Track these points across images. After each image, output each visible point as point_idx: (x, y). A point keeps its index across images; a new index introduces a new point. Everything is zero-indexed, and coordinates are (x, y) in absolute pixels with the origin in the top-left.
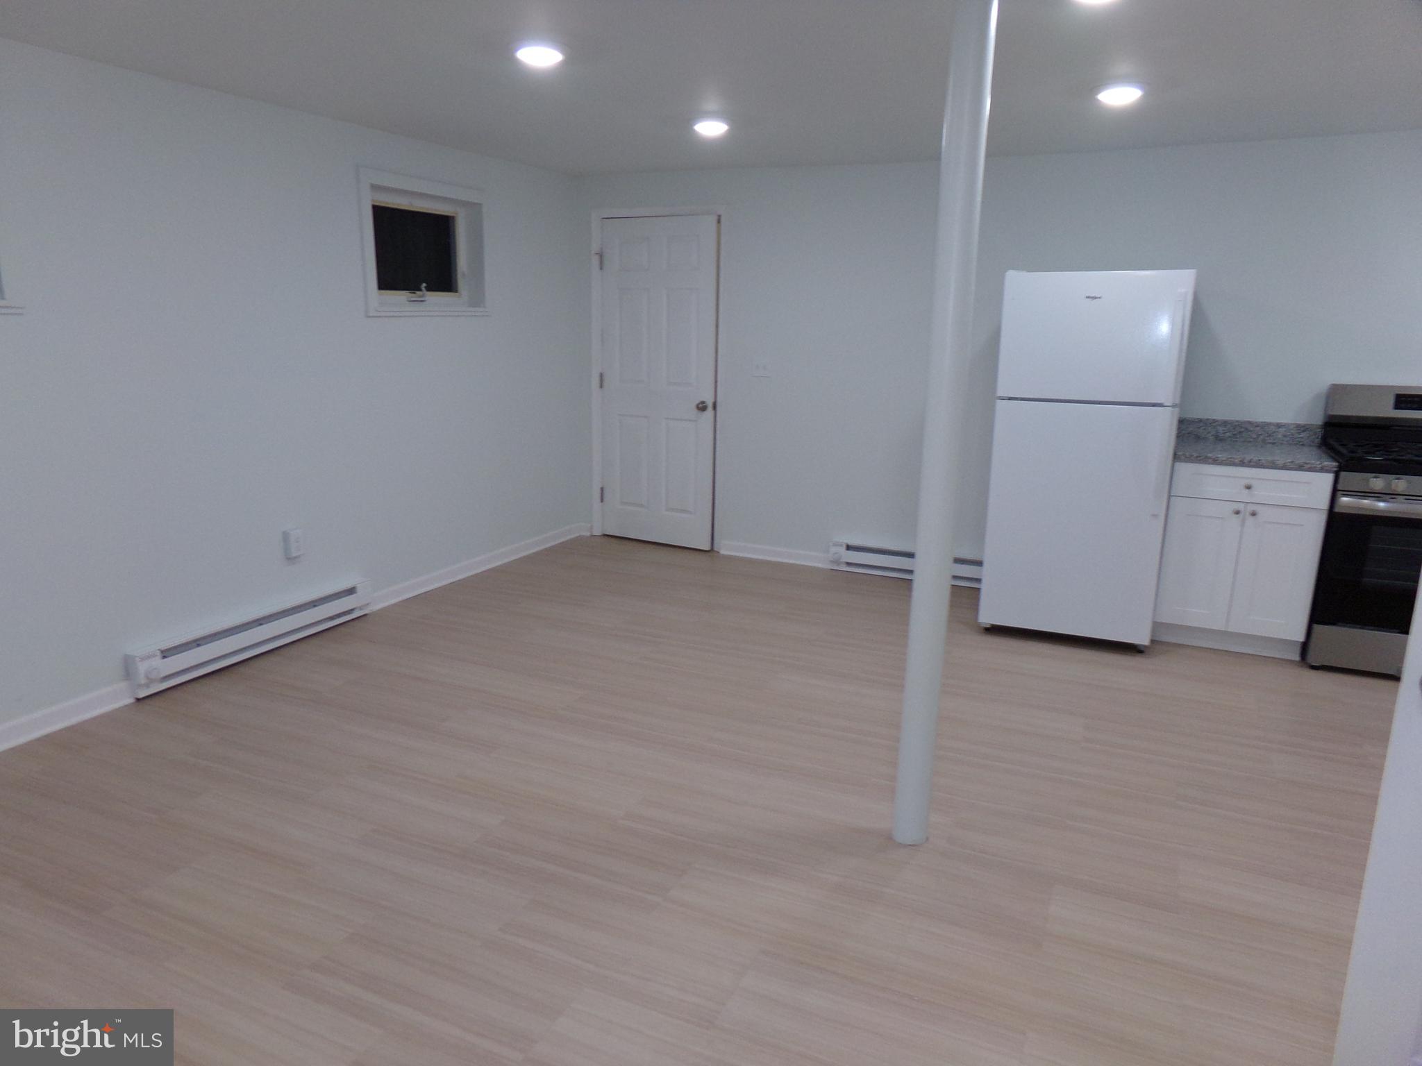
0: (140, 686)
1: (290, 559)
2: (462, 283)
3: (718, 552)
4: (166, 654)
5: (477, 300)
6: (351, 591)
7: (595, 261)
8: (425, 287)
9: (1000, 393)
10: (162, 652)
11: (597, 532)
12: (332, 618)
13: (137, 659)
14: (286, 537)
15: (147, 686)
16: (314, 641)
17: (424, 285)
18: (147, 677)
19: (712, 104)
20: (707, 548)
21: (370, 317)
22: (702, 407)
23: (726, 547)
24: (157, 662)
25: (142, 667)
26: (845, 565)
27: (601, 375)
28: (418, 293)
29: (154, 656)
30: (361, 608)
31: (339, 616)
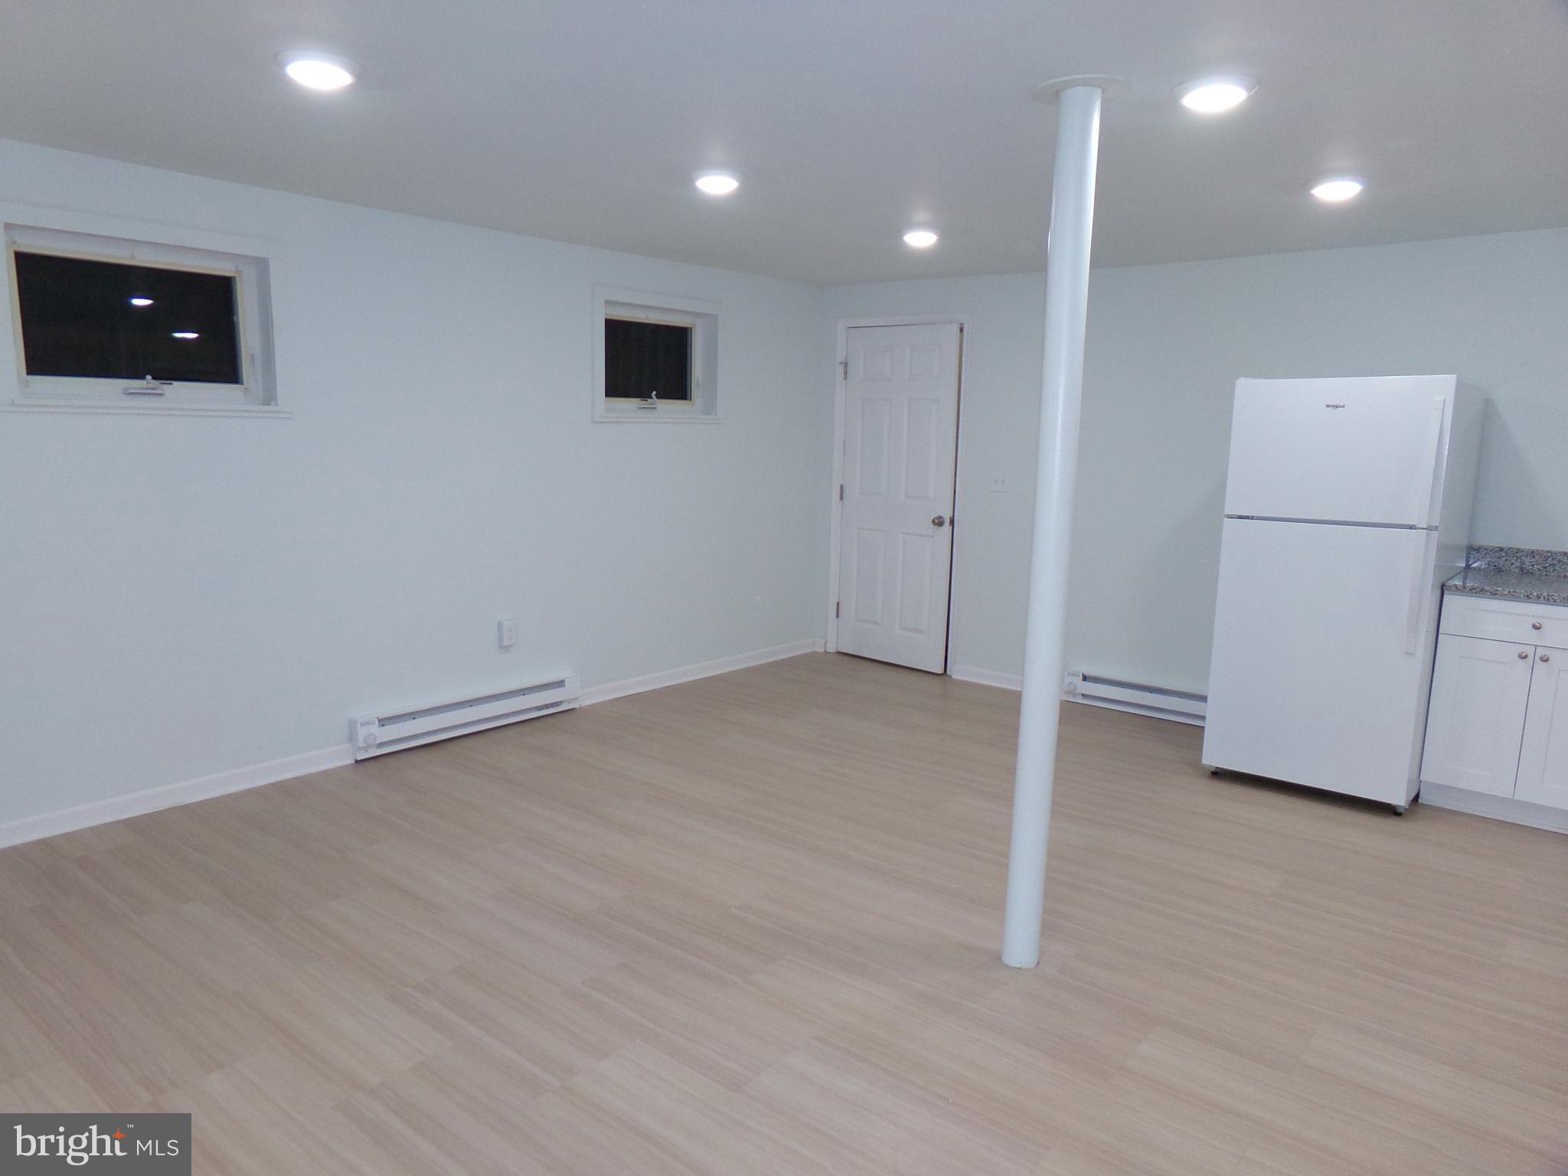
0: (359, 749)
1: (504, 648)
2: (696, 390)
3: (951, 677)
4: (383, 722)
5: (710, 409)
6: (560, 684)
7: (840, 370)
8: (656, 395)
9: (1227, 511)
10: (380, 720)
11: (831, 648)
12: (539, 708)
13: (359, 725)
14: (500, 625)
15: (366, 749)
16: (523, 728)
17: (654, 393)
18: (365, 741)
19: (922, 216)
20: (940, 670)
21: (594, 422)
22: (939, 522)
23: (959, 672)
24: (375, 729)
25: (362, 732)
26: (1081, 697)
27: (842, 487)
28: (649, 400)
29: (372, 723)
30: (569, 701)
31: (546, 706)
